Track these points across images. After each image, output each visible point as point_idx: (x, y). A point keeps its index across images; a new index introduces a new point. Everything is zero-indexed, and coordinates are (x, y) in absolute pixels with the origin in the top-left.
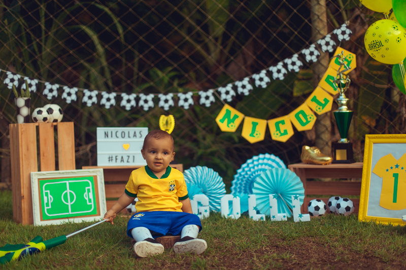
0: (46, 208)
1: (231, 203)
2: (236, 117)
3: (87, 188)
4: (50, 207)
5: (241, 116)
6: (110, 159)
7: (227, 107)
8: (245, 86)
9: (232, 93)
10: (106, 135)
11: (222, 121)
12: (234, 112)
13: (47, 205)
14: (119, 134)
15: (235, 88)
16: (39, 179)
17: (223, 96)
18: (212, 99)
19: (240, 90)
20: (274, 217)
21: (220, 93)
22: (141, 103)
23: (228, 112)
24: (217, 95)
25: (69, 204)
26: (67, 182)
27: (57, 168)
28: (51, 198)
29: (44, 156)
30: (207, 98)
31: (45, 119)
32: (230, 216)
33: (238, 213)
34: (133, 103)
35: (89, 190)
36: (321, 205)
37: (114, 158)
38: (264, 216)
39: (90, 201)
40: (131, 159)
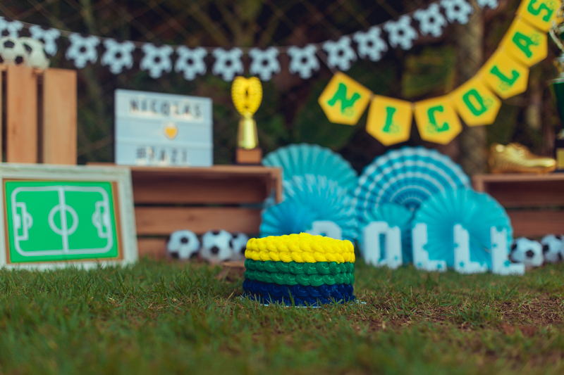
0: (17, 239)
1: (383, 238)
2: (356, 96)
3: (98, 205)
4: (25, 237)
5: (365, 95)
6: (141, 153)
7: (339, 79)
8: (371, 43)
9: (350, 54)
10: (134, 105)
11: (332, 103)
12: (353, 87)
13: (21, 232)
14: (158, 107)
15: (354, 45)
16: (4, 180)
17: (333, 60)
18: (313, 63)
19: (364, 50)
20: (462, 264)
21: (326, 54)
22: (181, 65)
23: (343, 88)
24: (322, 56)
25: (65, 233)
26: (61, 190)
27: (40, 159)
28: (28, 221)
29: (14, 132)
30: (303, 60)
31: (19, 60)
32: (383, 263)
33: (396, 258)
34: (166, 64)
35: (102, 210)
36: (536, 247)
37: (148, 151)
38: (443, 264)
39: (104, 229)
40: (179, 156)
